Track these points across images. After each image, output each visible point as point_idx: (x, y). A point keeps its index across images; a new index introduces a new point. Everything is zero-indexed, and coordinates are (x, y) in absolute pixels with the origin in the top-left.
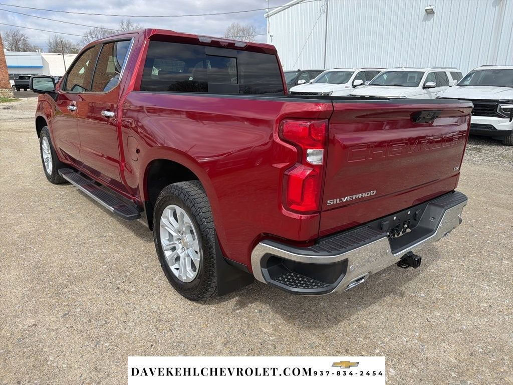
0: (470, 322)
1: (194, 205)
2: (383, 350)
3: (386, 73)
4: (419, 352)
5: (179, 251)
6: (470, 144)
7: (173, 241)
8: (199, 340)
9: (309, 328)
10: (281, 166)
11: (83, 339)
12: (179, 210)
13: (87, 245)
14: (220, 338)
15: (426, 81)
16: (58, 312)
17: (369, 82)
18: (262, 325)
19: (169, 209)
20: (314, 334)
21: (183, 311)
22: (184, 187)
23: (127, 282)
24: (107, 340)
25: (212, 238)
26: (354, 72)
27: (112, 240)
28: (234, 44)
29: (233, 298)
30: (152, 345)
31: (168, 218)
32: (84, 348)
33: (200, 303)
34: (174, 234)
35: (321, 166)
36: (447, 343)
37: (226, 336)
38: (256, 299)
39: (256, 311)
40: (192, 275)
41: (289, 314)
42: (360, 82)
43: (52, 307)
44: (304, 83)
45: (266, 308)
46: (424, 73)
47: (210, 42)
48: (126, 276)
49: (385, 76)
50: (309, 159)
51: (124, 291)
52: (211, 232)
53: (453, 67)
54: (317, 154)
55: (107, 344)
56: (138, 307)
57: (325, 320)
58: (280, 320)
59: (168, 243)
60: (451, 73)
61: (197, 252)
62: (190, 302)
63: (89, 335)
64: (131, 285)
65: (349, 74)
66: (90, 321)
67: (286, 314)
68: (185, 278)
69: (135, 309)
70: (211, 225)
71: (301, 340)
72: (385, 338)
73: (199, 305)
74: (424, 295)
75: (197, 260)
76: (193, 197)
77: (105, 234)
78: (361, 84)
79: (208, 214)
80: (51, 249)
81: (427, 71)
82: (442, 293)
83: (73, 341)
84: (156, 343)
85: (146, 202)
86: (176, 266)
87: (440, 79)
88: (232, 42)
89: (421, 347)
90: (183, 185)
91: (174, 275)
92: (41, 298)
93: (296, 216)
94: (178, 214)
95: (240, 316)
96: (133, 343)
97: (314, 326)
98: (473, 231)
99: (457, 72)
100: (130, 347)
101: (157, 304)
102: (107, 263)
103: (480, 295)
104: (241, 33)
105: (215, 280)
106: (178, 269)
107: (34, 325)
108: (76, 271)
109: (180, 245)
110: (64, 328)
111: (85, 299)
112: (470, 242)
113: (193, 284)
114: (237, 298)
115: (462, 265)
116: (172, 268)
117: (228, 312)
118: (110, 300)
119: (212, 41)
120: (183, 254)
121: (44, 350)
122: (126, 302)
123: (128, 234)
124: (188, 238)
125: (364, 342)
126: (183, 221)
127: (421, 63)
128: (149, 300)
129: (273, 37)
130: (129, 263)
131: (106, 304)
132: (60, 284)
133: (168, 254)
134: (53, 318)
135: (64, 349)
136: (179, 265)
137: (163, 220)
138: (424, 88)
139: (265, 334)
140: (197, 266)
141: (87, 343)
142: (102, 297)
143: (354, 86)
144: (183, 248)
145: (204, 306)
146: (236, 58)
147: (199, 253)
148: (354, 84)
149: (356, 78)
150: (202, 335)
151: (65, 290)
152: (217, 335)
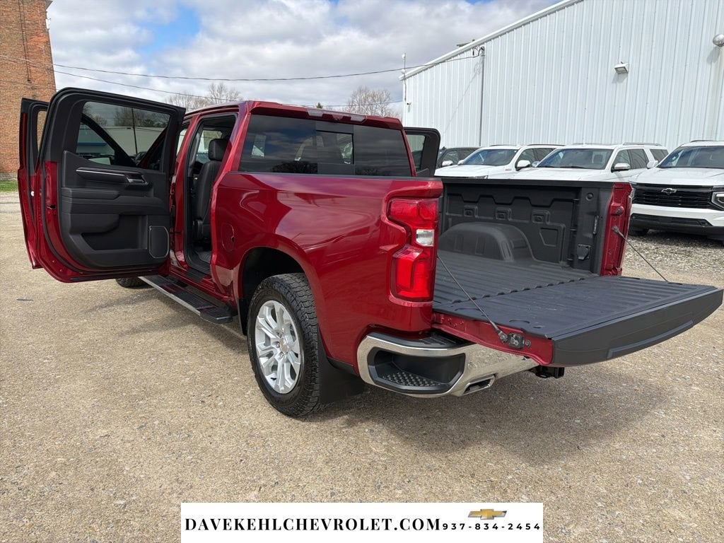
0: (633, 452)
1: (295, 299)
2: (517, 476)
3: (562, 150)
4: (562, 480)
5: (277, 357)
6: (678, 245)
7: (270, 345)
8: (296, 457)
9: (429, 450)
10: (389, 248)
11: (163, 451)
12: (278, 306)
13: (166, 356)
14: (321, 456)
15: (617, 161)
16: (134, 423)
17: (538, 163)
18: (372, 445)
19: (266, 305)
20: (434, 457)
21: (279, 427)
22: (285, 280)
23: (214, 396)
24: (190, 453)
25: (315, 337)
26: (517, 150)
27: (196, 351)
28: (350, 118)
29: (340, 416)
30: (241, 460)
31: (265, 318)
32: (164, 460)
33: (299, 420)
34: (271, 336)
35: (432, 248)
36: (599, 472)
37: (328, 454)
38: (368, 419)
39: (367, 430)
40: (291, 384)
41: (407, 436)
42: (526, 163)
43: (126, 418)
44: (451, 165)
45: (377, 427)
46: (612, 150)
47: (321, 115)
48: (212, 390)
49: (561, 155)
50: (419, 241)
51: (209, 405)
52: (314, 329)
53: (656, 142)
54: (428, 235)
55: (190, 457)
56: (226, 422)
57: (450, 443)
58: (395, 441)
59: (264, 347)
60: (651, 150)
61: (297, 355)
62: (287, 419)
63: (170, 447)
64: (219, 398)
65: (512, 153)
66: (170, 434)
67: (402, 435)
68: (283, 388)
69: (222, 423)
70: (314, 322)
71: (418, 462)
72: (521, 464)
73: (298, 422)
74: (579, 421)
75: (297, 364)
76: (295, 290)
77: (187, 345)
78: (528, 166)
79: (312, 309)
80: (123, 360)
81: (617, 148)
82: (602, 421)
83: (151, 453)
84: (246, 458)
85: (240, 300)
86: (273, 375)
87: (636, 159)
88: (348, 116)
89: (565, 475)
90: (285, 277)
91: (270, 387)
92: (114, 409)
93: (407, 303)
94: (277, 310)
95: (348, 435)
96: (220, 458)
97: (436, 449)
98: (659, 352)
99: (661, 150)
100: (217, 461)
101: (248, 418)
102: (189, 376)
103: (653, 424)
104: (370, 100)
105: (317, 387)
106: (274, 379)
107: (106, 435)
108: (153, 382)
109: (278, 350)
110: (140, 440)
111: (163, 411)
112: (652, 364)
113: (291, 394)
114: (346, 417)
115: (635, 390)
116: (268, 378)
117: (333, 430)
118: (194, 413)
119: (324, 115)
120: (282, 359)
121: (119, 460)
122: (213, 416)
123: (215, 345)
124: (287, 339)
125: (495, 468)
126: (282, 319)
127: (612, 138)
128: (239, 415)
129: (412, 106)
130: (216, 376)
131: (189, 417)
132: (135, 395)
133: (263, 361)
134: (127, 430)
135: (141, 460)
136: (276, 374)
137: (260, 320)
138: (612, 171)
139: (375, 454)
140: (297, 373)
141: (167, 456)
142: (184, 410)
143: (518, 169)
144: (282, 352)
145: (304, 423)
146: (352, 134)
147: (299, 356)
148: (518, 166)
149: (521, 158)
150: (300, 452)
151: (141, 402)
152: (318, 453)
